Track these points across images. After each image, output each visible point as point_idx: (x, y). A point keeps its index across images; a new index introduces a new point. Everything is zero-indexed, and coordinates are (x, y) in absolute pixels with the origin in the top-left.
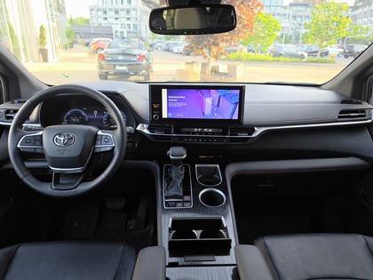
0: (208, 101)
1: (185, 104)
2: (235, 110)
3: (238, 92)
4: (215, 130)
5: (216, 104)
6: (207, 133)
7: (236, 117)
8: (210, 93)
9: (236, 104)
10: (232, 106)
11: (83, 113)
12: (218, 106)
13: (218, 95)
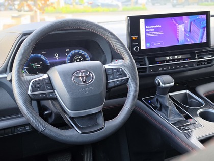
0: (181, 28)
1: (161, 33)
2: (203, 33)
3: (204, 17)
4: (185, 56)
5: (188, 30)
6: (179, 60)
7: (205, 41)
8: (182, 19)
9: (204, 28)
10: (201, 30)
11: (43, 58)
12: (190, 31)
13: (189, 21)
